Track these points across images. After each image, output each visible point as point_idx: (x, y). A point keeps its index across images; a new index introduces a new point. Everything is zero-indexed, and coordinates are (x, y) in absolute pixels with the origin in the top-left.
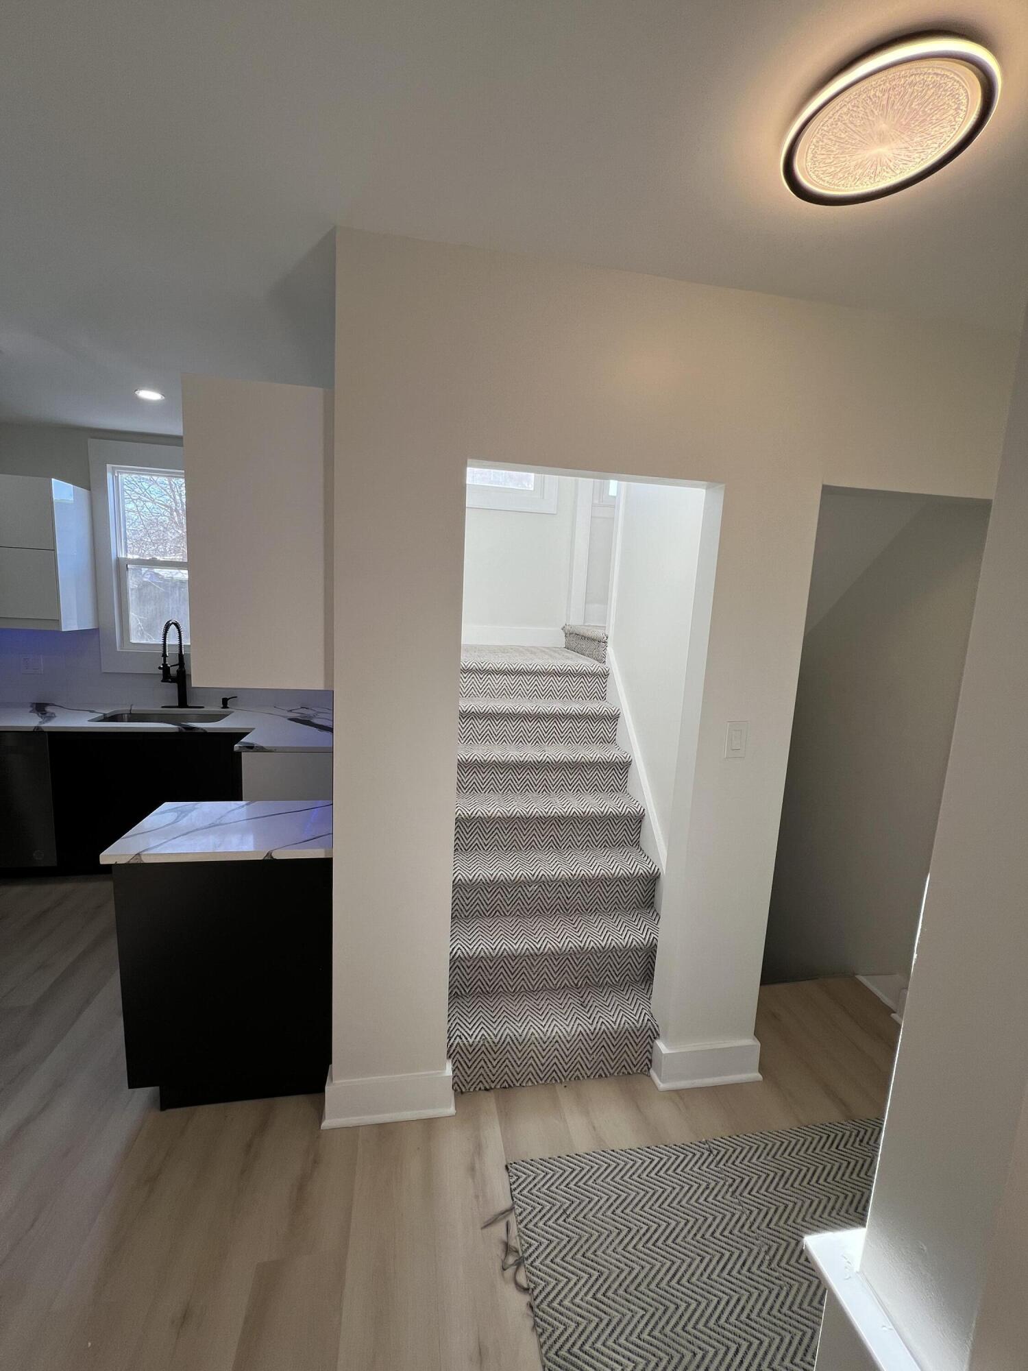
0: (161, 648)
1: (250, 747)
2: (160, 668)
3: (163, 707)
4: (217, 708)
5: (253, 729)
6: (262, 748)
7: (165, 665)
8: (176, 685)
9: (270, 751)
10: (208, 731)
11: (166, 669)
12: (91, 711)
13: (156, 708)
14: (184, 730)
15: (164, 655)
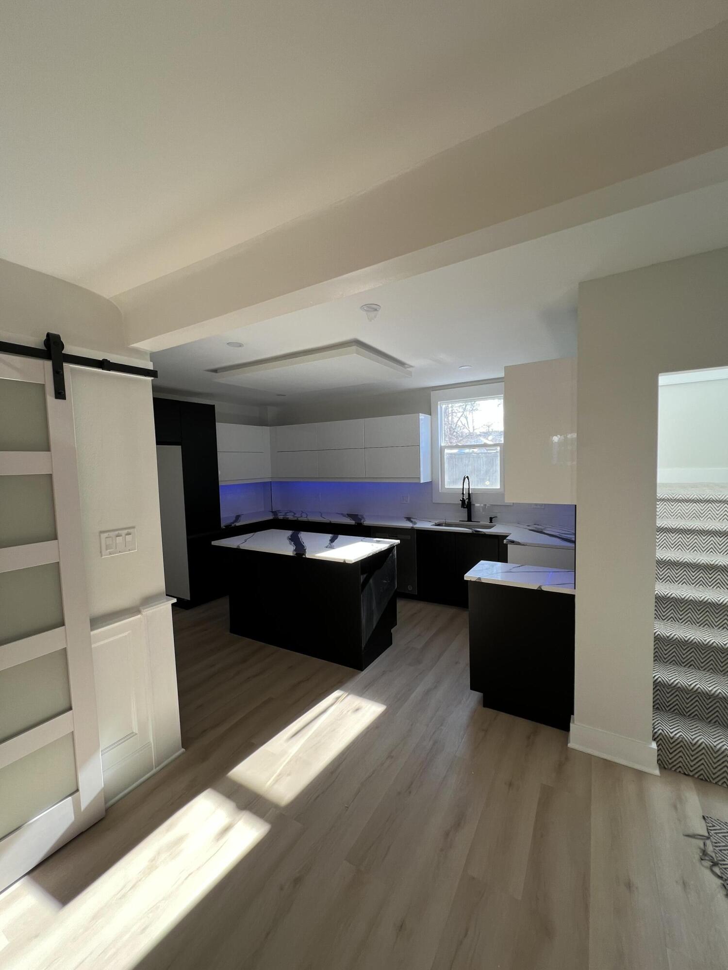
0: (462, 490)
1: (512, 542)
2: (461, 500)
3: (460, 520)
4: (487, 523)
5: (511, 534)
6: (519, 543)
7: (463, 498)
8: (466, 509)
9: (523, 545)
10: (487, 533)
11: (463, 501)
12: (430, 521)
13: (457, 521)
14: (475, 532)
15: (463, 494)
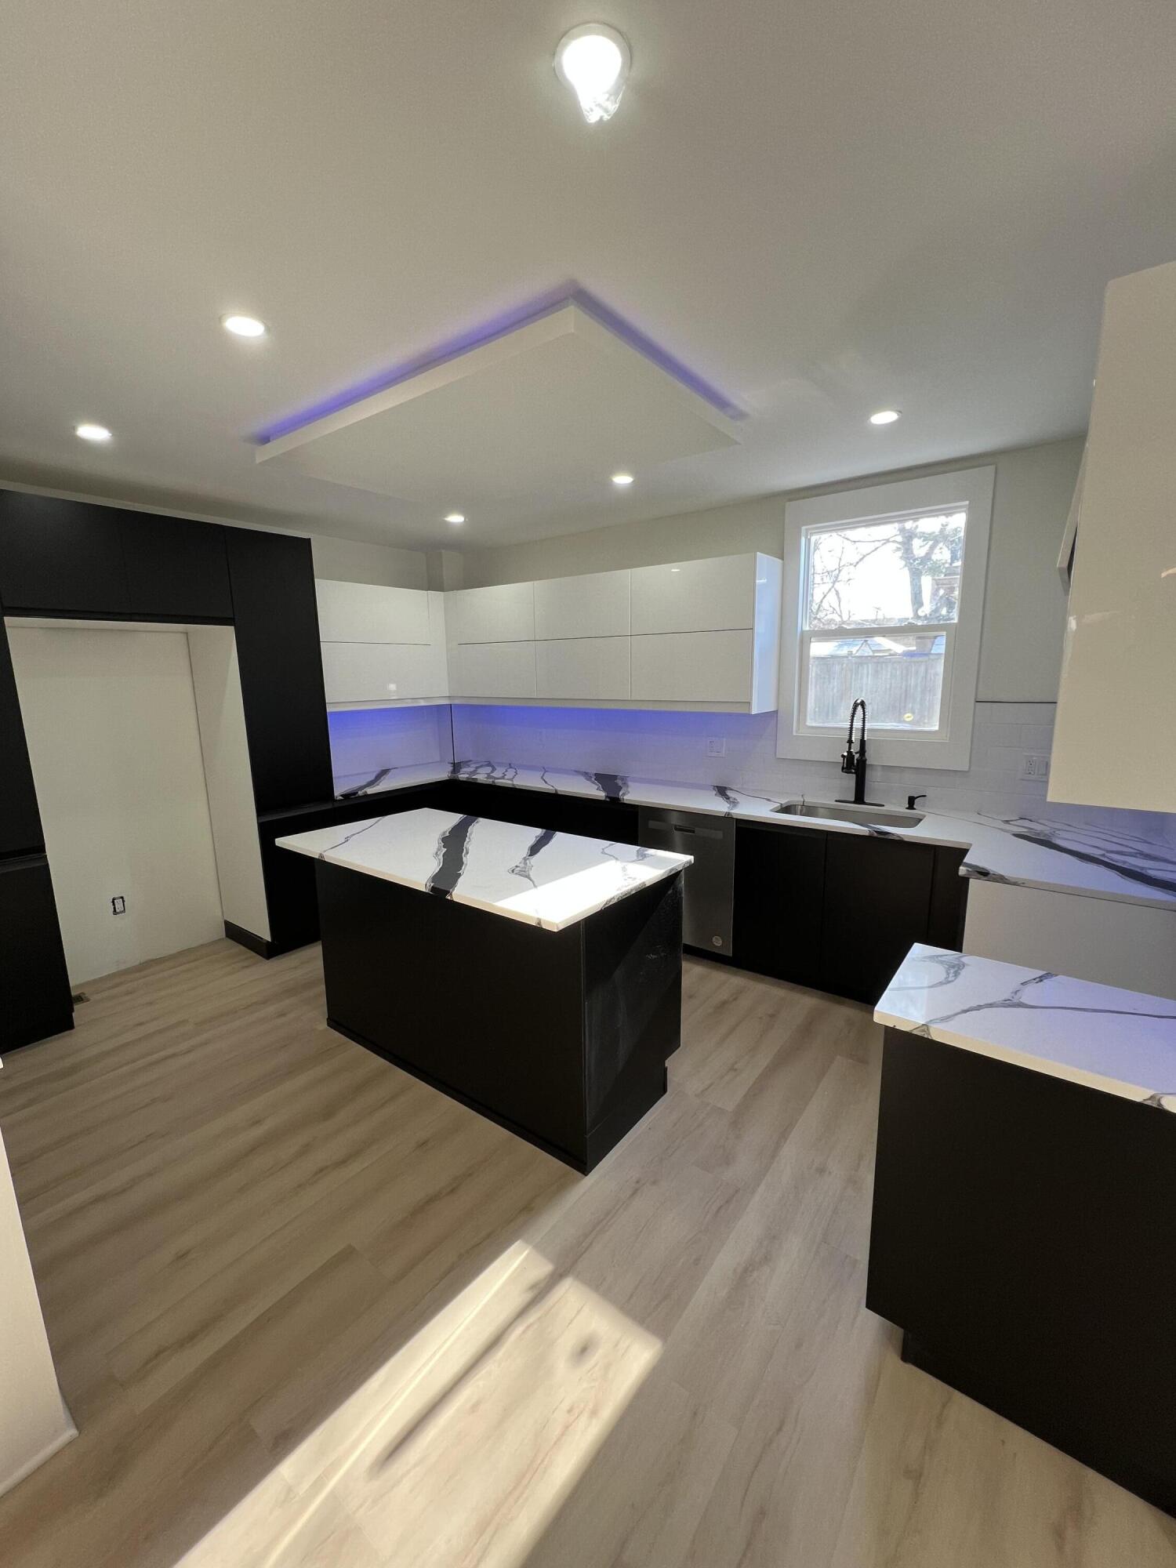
0: (848, 733)
1: (984, 874)
2: (844, 755)
3: (836, 801)
4: (901, 809)
5: (977, 847)
6: (1003, 877)
7: (849, 752)
8: (855, 775)
9: (1015, 884)
11: (849, 757)
12: (769, 800)
13: (830, 802)
14: (875, 834)
15: (850, 742)
